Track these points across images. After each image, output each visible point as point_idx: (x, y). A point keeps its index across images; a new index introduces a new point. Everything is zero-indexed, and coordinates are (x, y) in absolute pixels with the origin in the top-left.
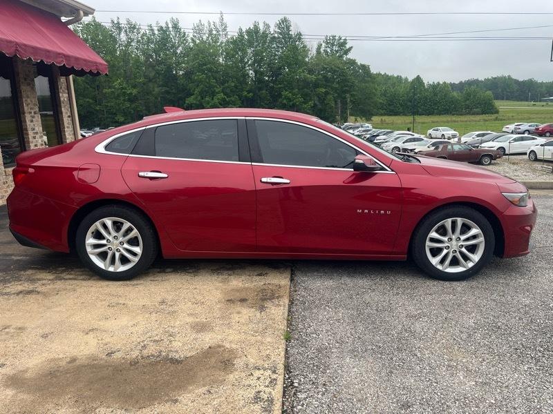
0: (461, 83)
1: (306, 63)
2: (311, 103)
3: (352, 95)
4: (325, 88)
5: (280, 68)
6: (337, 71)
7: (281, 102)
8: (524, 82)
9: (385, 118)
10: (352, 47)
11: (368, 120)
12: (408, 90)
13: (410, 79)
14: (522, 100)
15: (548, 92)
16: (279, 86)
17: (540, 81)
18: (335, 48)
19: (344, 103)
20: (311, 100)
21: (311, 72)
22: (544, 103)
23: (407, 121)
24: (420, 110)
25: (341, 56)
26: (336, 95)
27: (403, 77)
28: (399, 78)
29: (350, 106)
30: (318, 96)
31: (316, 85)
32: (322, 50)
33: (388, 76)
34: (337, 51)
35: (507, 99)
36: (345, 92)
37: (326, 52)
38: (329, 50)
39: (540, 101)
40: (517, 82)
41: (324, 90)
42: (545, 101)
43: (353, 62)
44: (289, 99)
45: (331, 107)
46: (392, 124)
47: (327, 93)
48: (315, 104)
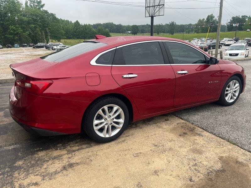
0: (94, 25)
1: (21, 11)
2: (28, 32)
3: (49, 29)
4: (34, 25)
5: (6, 13)
6: (39, 16)
7: (9, 32)
8: (118, 25)
9: (66, 40)
10: (44, 4)
11: (59, 41)
12: (73, 27)
13: (73, 22)
14: (118, 33)
15: (127, 29)
16: (7, 23)
17: (123, 25)
18: (36, 4)
19: (46, 33)
20: (27, 31)
21: (24, 16)
22: (126, 34)
23: (76, 42)
24: (80, 37)
25: (39, 9)
26: (41, 28)
27: (70, 21)
28: (67, 21)
29: (49, 34)
30: (31, 28)
31: (29, 23)
32: (28, 4)
33: (62, 20)
34: (37, 6)
35: (113, 32)
36: (45, 27)
37: (30, 5)
38: (32, 5)
39: (125, 33)
40: (115, 25)
41: (33, 26)
42: (126, 33)
43: (46, 12)
44: (14, 30)
45: (39, 35)
46: (70, 43)
47: (35, 27)
48: (30, 33)
